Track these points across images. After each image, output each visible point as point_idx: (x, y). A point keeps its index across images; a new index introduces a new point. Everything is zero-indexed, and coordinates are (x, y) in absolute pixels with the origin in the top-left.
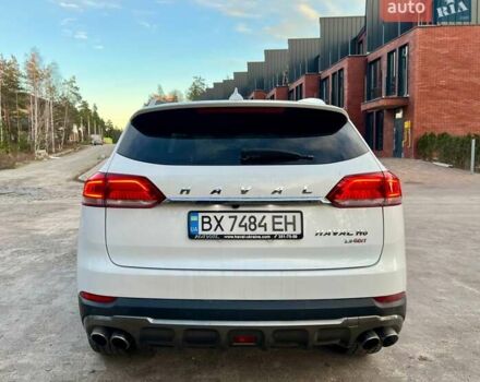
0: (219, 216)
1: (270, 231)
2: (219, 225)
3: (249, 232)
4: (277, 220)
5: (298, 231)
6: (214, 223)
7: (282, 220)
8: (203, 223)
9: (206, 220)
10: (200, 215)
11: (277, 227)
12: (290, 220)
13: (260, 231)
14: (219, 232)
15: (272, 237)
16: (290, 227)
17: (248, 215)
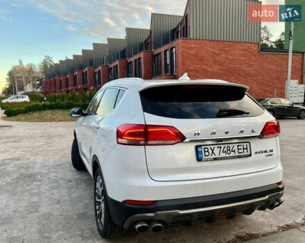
0: (212, 147)
1: (237, 154)
2: (213, 152)
3: (228, 155)
4: (239, 147)
5: (249, 153)
6: (210, 152)
7: (241, 147)
8: (205, 152)
9: (206, 150)
10: (203, 147)
11: (240, 151)
12: (245, 147)
13: (232, 154)
14: (213, 156)
15: (239, 157)
16: (245, 150)
17: (226, 146)
